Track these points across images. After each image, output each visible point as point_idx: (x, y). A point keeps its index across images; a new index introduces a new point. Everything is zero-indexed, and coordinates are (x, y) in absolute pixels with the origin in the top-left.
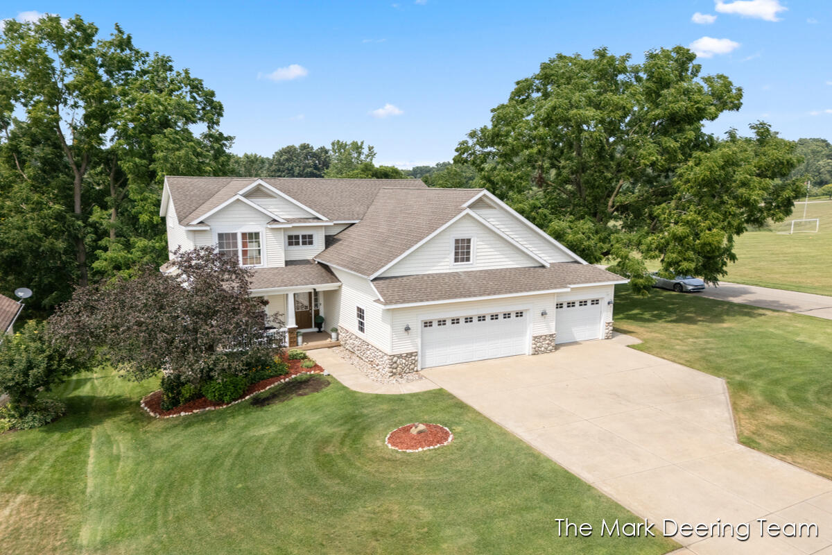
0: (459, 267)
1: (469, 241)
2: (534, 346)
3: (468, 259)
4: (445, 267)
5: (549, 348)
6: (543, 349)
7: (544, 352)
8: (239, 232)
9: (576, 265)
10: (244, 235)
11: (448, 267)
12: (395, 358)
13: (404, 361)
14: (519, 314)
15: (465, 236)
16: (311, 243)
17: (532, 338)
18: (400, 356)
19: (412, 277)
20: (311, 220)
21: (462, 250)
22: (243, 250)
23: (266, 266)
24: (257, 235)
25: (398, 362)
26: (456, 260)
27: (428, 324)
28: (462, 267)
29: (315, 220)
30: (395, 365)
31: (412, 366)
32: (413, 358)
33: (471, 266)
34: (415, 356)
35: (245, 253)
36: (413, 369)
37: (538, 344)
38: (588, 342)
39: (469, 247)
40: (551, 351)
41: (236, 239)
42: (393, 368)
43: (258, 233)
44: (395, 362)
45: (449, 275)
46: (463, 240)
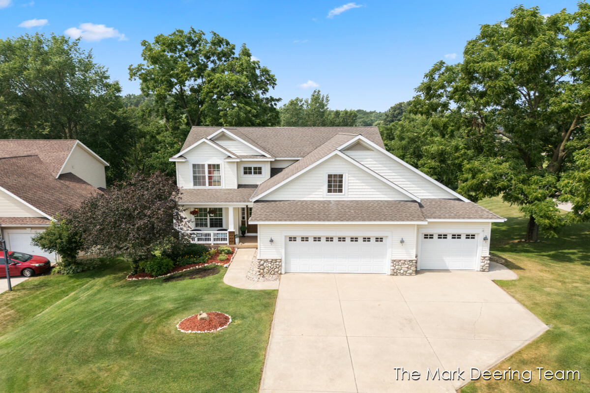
0: (332, 196)
1: (341, 176)
2: (393, 268)
3: (341, 191)
4: (318, 196)
5: (409, 272)
6: (402, 271)
7: (402, 274)
8: (206, 164)
9: (457, 202)
10: (209, 166)
11: (322, 196)
12: (262, 262)
13: (270, 265)
14: (379, 239)
15: (338, 172)
16: (260, 173)
17: (390, 261)
18: (266, 261)
19: (289, 202)
20: (259, 157)
21: (335, 183)
22: (209, 176)
23: (224, 188)
24: (218, 166)
25: (265, 265)
26: (329, 191)
27: (292, 239)
28: (335, 197)
29: (262, 157)
30: (262, 267)
31: (276, 270)
32: (277, 263)
33: (342, 196)
34: (279, 262)
35: (210, 178)
36: (277, 272)
37: (397, 267)
38: (459, 272)
39: (341, 181)
40: (411, 274)
41: (204, 168)
42: (261, 269)
43: (219, 165)
44: (263, 265)
45: (324, 202)
46: (335, 176)
